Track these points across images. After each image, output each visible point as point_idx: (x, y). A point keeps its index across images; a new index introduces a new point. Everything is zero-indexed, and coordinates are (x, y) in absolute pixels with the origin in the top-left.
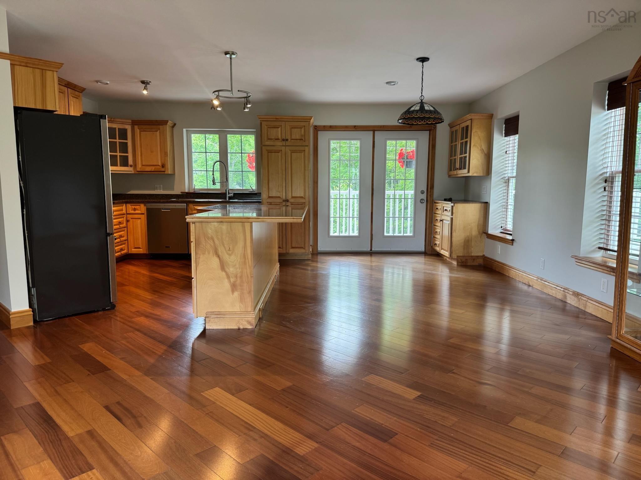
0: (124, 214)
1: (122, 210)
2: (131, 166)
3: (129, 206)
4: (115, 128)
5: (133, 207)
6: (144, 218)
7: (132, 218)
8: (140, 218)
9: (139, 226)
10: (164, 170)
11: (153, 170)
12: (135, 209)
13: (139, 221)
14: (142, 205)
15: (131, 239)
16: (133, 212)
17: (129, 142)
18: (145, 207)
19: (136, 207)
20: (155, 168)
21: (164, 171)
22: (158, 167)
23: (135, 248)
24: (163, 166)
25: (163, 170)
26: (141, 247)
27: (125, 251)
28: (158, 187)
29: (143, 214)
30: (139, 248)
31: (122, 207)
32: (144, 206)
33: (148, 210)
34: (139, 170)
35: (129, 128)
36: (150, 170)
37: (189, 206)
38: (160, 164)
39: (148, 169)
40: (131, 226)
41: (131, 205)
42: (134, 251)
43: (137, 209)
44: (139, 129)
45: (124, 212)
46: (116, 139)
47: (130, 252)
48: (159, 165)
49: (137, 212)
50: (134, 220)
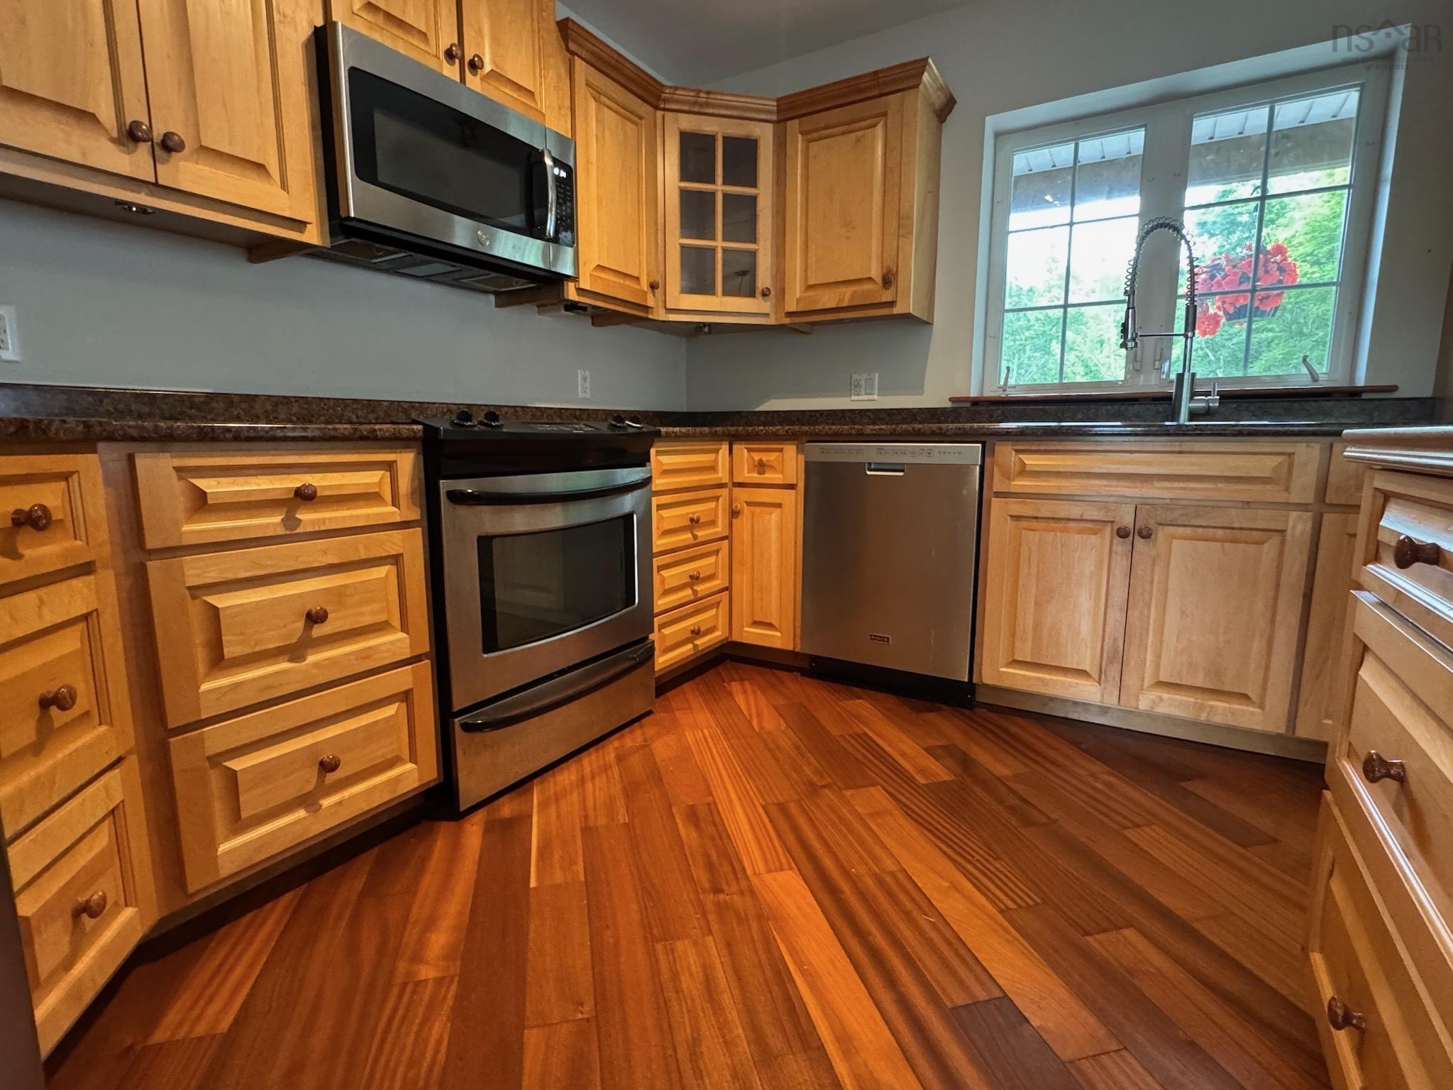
0: (722, 486)
1: (712, 468)
2: (765, 294)
3: (741, 449)
4: (712, 138)
5: (757, 456)
6: (793, 502)
7: (748, 504)
8: (779, 505)
9: (774, 534)
10: (890, 299)
11: (845, 304)
12: (761, 467)
13: (775, 515)
14: (790, 450)
15: (742, 581)
16: (754, 477)
17: (764, 193)
18: (802, 458)
19: (765, 457)
20: (852, 298)
21: (891, 304)
22: (867, 287)
23: (756, 624)
24: (888, 281)
25: (887, 296)
26: (775, 622)
27: (717, 634)
28: (863, 383)
29: (792, 487)
30: (769, 626)
31: (711, 457)
32: (798, 452)
33: (813, 470)
34: (794, 309)
35: (764, 134)
36: (834, 305)
37: (993, 454)
38: (876, 273)
39: (829, 299)
40: (746, 536)
41: (749, 450)
42: (752, 635)
43: (772, 467)
44: (803, 134)
45: (722, 475)
46: (713, 182)
47: (736, 638)
48: (870, 279)
49: (770, 477)
50: (758, 510)
